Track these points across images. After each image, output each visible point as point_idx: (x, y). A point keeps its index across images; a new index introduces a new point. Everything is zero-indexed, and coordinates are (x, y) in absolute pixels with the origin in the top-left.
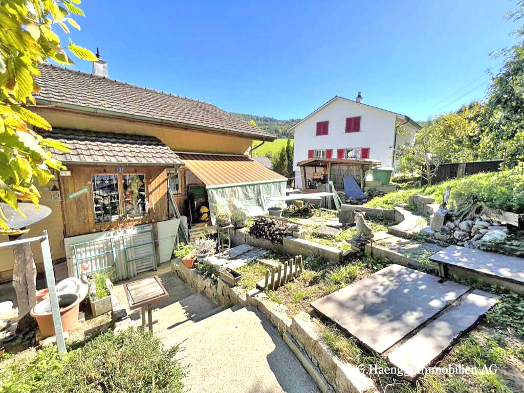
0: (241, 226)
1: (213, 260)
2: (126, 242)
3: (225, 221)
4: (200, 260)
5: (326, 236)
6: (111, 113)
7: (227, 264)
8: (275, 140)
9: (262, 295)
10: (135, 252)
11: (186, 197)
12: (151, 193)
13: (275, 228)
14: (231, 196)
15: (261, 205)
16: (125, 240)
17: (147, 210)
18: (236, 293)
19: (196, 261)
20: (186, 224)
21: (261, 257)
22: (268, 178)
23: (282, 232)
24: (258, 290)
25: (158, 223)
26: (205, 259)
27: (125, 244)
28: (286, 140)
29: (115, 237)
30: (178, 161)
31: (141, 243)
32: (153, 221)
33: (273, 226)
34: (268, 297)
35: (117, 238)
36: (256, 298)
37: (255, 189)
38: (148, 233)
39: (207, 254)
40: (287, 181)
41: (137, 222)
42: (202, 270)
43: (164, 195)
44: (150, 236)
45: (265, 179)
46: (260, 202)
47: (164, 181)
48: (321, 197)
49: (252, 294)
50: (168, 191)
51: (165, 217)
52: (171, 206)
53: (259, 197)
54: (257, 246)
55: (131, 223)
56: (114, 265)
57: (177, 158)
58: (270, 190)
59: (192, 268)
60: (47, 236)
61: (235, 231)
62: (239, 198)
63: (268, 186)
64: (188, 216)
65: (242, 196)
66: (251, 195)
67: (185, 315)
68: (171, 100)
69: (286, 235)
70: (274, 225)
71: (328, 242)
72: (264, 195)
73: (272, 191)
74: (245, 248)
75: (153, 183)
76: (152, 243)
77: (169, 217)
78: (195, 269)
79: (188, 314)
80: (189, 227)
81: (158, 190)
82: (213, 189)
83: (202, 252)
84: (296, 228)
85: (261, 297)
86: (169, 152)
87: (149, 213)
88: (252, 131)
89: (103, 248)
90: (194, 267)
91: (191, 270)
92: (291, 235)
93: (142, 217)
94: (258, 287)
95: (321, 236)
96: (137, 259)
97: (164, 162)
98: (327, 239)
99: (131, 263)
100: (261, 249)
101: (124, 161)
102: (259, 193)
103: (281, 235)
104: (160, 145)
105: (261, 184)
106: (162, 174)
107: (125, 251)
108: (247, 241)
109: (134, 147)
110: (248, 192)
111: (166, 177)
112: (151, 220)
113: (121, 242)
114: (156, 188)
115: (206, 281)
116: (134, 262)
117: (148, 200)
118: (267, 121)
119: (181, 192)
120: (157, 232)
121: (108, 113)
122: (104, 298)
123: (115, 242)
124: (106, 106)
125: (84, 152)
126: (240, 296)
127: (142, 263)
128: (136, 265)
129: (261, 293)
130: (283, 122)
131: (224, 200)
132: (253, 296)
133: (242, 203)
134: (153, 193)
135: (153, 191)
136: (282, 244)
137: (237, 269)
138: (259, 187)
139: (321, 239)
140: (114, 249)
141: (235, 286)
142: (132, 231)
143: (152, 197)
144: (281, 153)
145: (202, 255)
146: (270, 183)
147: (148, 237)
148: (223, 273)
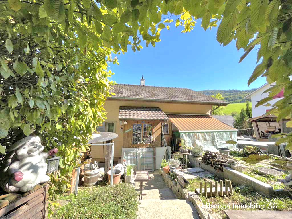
0: (198, 156)
1: (177, 172)
2: (142, 155)
3: (184, 150)
4: (171, 170)
5: (265, 174)
6: (142, 99)
7: (184, 175)
8: (228, 105)
9: (197, 197)
10: (145, 160)
11: (171, 137)
12: (154, 133)
13: (217, 160)
14: (194, 137)
15: (215, 146)
16: (142, 154)
17: (152, 140)
18: (184, 192)
19: (169, 170)
20: (170, 151)
21: (206, 177)
22: (220, 128)
23: (223, 163)
24: (195, 193)
25: (156, 148)
26: (174, 170)
27: (142, 156)
28: (245, 104)
29: (138, 151)
30: (166, 118)
31: (148, 156)
32: (154, 146)
33: (215, 158)
34: (200, 199)
35: (139, 151)
36: (193, 197)
37: (211, 135)
38: (151, 152)
39: (175, 167)
40: (237, 132)
41: (147, 146)
42: (171, 176)
43: (160, 135)
44: (152, 153)
45: (218, 129)
46: (215, 143)
47: (160, 128)
48: (268, 145)
49: (191, 194)
50: (161, 133)
51: (159, 145)
52: (163, 141)
53: (214, 140)
54: (206, 171)
55: (145, 146)
56: (137, 164)
57: (166, 117)
58: (223, 136)
59: (168, 174)
60: (114, 144)
61: (194, 158)
62: (199, 139)
63: (220, 134)
64: (172, 147)
65: (201, 138)
66: (208, 138)
67: (160, 197)
68: (168, 90)
69: (225, 166)
70: (217, 158)
71: (266, 179)
72: (218, 139)
73: (224, 137)
74: (198, 169)
75: (155, 129)
76: (153, 157)
77: (162, 146)
78: (169, 175)
79: (161, 197)
80: (172, 153)
81: (157, 132)
82: (183, 133)
83: (172, 166)
84: (233, 162)
85: (195, 197)
86: (163, 114)
87: (153, 142)
88: (211, 101)
89: (133, 155)
90: (169, 173)
91: (167, 175)
92: (229, 167)
93: (149, 144)
94: (196, 192)
95: (260, 174)
96: (145, 164)
97: (160, 119)
98: (266, 177)
99: (143, 165)
100: (209, 172)
101: (144, 118)
102: (214, 138)
103: (221, 165)
104: (160, 111)
105: (215, 132)
106: (159, 124)
107: (141, 159)
108: (200, 166)
109: (149, 112)
110: (205, 136)
111: (161, 126)
112: (153, 145)
113: (140, 154)
114: (156, 131)
115: (172, 182)
116: (144, 165)
117: (153, 136)
118: (232, 92)
119: (169, 134)
120: (155, 152)
121: (141, 99)
122: (129, 176)
123: (138, 154)
124: (141, 97)
125: (132, 115)
126: (186, 194)
127: (147, 166)
128: (145, 166)
129: (197, 196)
130: (245, 91)
131: (190, 139)
132: (191, 195)
133: (202, 143)
134: (155, 133)
135: (155, 132)
136: (223, 172)
137: (189, 179)
138: (214, 134)
139: (259, 176)
140: (137, 157)
141: (185, 188)
142: (145, 150)
143: (154, 135)
144: (241, 112)
145: (172, 167)
146: (222, 132)
147: (151, 154)
148: (179, 179)
